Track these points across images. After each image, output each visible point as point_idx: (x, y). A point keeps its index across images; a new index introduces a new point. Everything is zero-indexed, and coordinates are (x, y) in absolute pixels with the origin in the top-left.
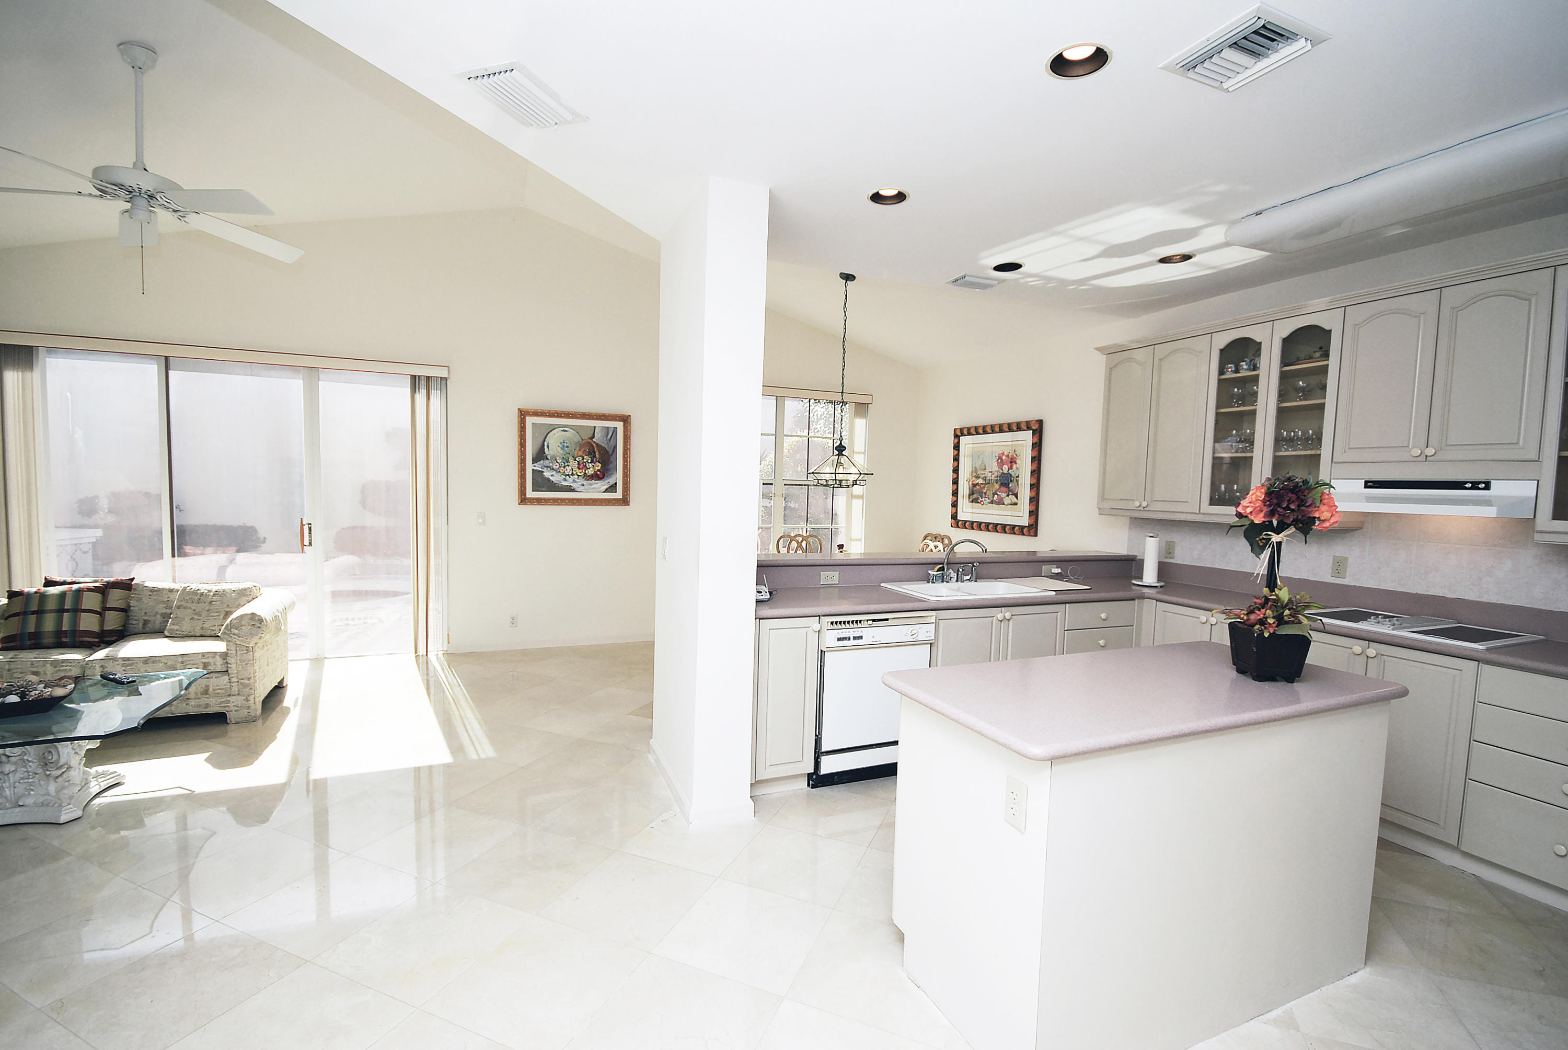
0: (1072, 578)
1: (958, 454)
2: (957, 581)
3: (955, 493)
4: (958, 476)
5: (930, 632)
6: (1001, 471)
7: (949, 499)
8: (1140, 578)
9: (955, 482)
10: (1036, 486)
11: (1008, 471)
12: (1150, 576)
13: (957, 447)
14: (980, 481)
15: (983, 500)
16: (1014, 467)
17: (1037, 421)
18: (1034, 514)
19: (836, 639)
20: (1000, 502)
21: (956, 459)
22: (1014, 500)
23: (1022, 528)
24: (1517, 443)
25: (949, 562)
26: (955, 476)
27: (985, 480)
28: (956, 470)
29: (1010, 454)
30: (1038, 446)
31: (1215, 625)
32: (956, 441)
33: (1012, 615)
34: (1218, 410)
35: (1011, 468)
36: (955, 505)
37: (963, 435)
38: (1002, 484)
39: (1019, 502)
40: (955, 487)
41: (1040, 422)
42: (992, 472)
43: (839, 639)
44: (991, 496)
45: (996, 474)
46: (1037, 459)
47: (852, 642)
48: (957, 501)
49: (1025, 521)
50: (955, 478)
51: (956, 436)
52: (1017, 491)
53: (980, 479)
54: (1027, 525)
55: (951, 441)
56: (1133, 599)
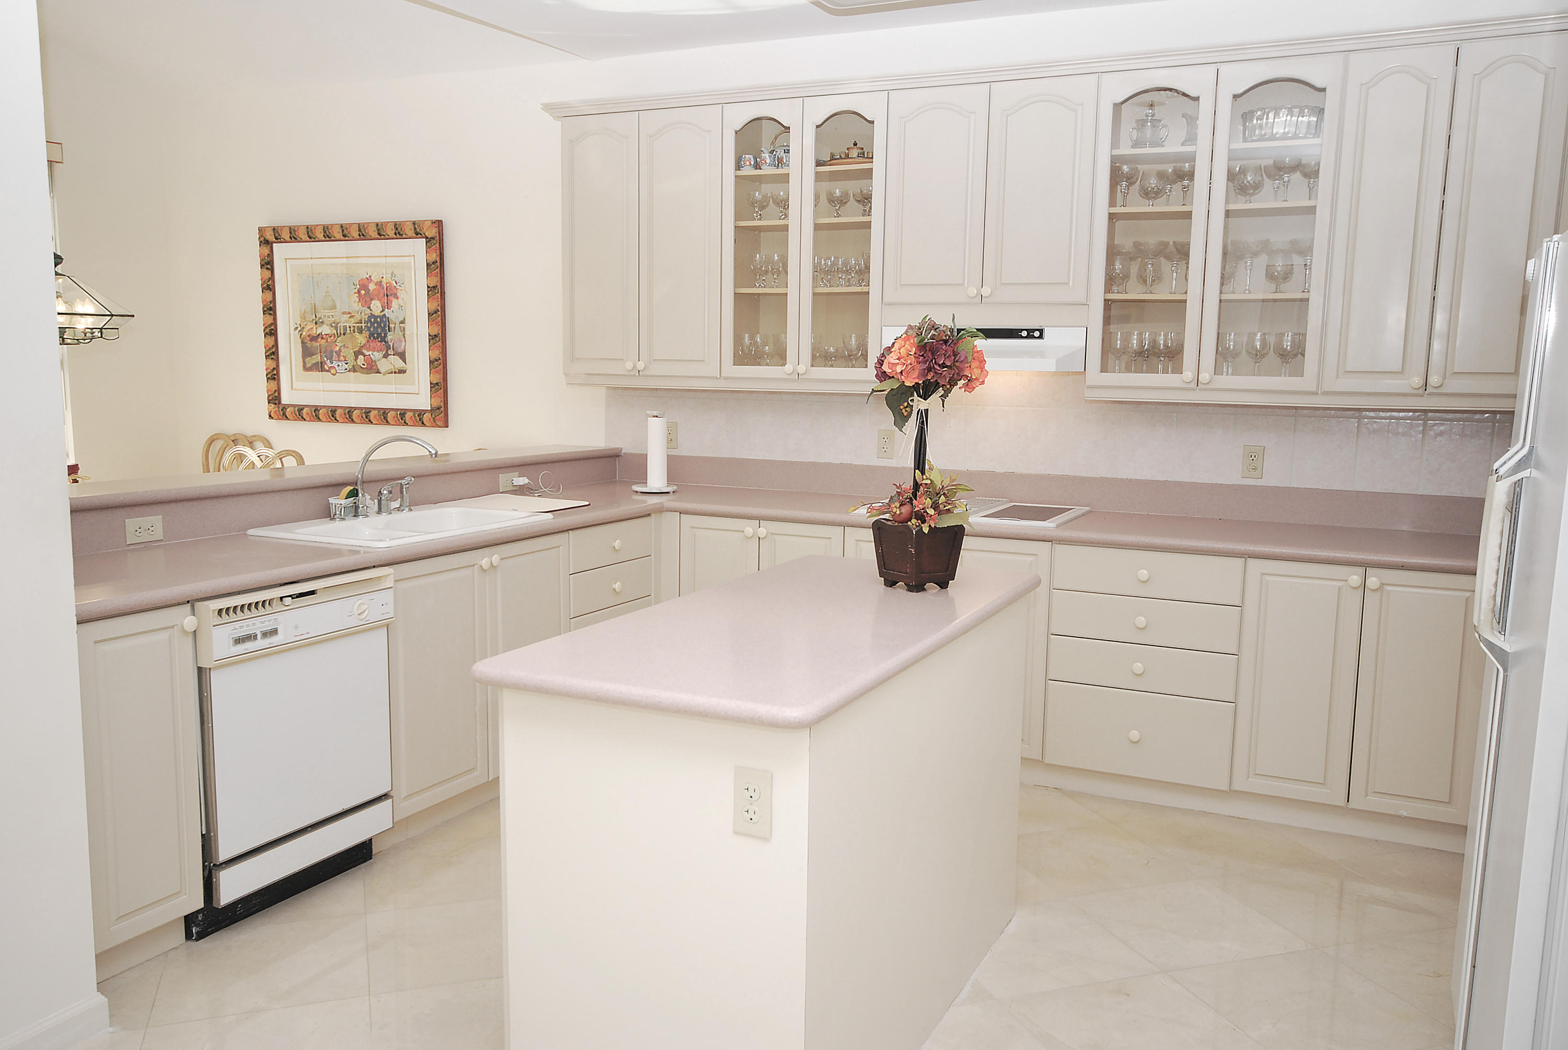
0: (545, 490)
1: (272, 278)
2: (380, 511)
3: (272, 353)
4: (275, 319)
5: (386, 604)
6: (368, 311)
7: (261, 365)
8: (644, 481)
9: (271, 332)
10: (439, 339)
11: (383, 311)
12: (657, 479)
13: (268, 263)
14: (325, 330)
15: (335, 364)
16: (395, 303)
17: (433, 222)
18: (440, 387)
19: (231, 642)
20: (371, 368)
21: (269, 287)
22: (398, 363)
23: (420, 414)
24: (1067, 284)
25: (364, 480)
26: (270, 320)
27: (336, 328)
28: (270, 309)
29: (384, 281)
30: (437, 267)
31: (763, 538)
32: (266, 251)
33: (501, 559)
34: (737, 222)
35: (388, 306)
36: (273, 376)
37: (278, 239)
38: (371, 335)
39: (408, 367)
40: (271, 341)
41: (439, 224)
42: (349, 313)
43: (238, 641)
44: (351, 357)
45: (358, 317)
46: (437, 291)
47: (260, 643)
48: (277, 368)
49: (423, 401)
50: (270, 325)
51: (265, 242)
52: (402, 347)
53: (324, 326)
54: (430, 409)
55: (254, 252)
56: (649, 515)
